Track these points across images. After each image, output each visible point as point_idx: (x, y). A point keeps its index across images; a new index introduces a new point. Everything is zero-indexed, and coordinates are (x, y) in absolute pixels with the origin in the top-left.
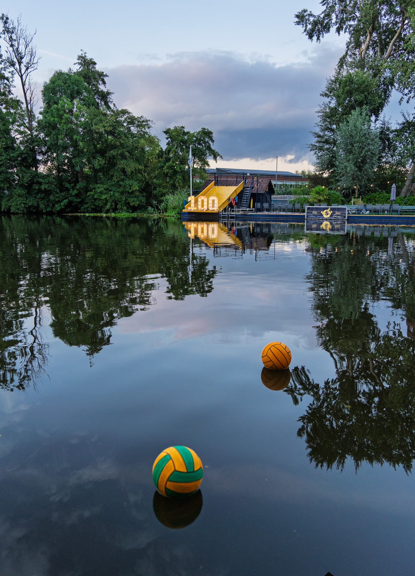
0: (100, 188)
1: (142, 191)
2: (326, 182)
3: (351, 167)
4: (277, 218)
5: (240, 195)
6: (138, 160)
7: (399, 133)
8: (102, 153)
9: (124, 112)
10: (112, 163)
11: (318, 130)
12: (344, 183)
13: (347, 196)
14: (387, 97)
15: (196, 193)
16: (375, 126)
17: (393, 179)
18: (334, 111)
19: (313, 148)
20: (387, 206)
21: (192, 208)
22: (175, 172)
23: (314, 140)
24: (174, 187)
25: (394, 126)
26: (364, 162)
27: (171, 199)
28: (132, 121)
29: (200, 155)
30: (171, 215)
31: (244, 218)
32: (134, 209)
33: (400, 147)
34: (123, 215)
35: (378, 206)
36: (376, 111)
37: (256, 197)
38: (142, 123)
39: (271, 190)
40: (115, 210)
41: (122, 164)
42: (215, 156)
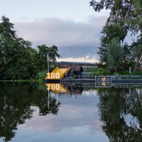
0: (10, 70)
1: (28, 71)
2: (104, 67)
3: (113, 61)
4: (85, 81)
5: (69, 72)
6: (27, 58)
7: (132, 47)
8: (12, 55)
9: (21, 39)
10: (16, 59)
11: (100, 46)
12: (110, 67)
13: (112, 72)
14: (126, 33)
15: (50, 72)
16: (122, 44)
17: (130, 65)
18: (106, 38)
19: (98, 53)
20: (128, 76)
21: (49, 78)
22: (42, 63)
23: (98, 50)
24: (41, 69)
25: (129, 45)
26: (118, 58)
27: (40, 74)
28: (24, 42)
29: (52, 56)
30: (40, 81)
31: (71, 81)
32: (25, 78)
33: (132, 53)
34: (20, 81)
35: (124, 76)
36: (122, 38)
37: (76, 73)
38: (28, 43)
39: (82, 70)
40: (17, 79)
41: (20, 60)
42: (59, 56)
